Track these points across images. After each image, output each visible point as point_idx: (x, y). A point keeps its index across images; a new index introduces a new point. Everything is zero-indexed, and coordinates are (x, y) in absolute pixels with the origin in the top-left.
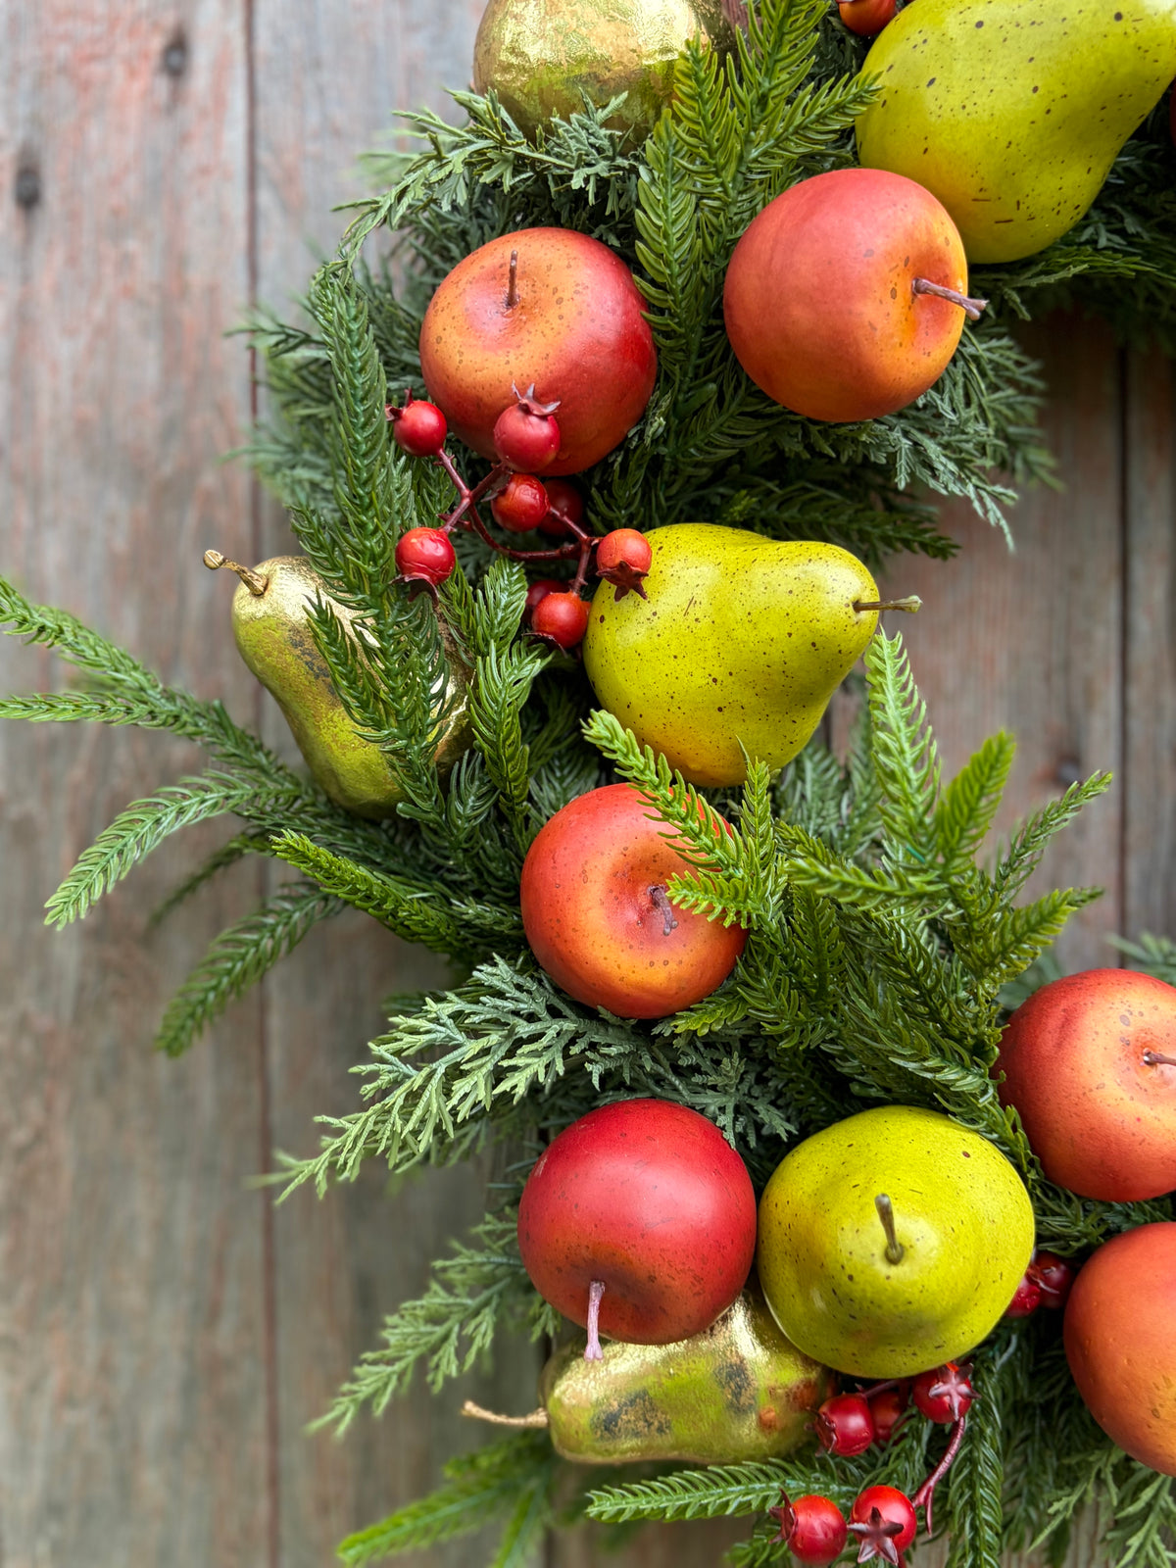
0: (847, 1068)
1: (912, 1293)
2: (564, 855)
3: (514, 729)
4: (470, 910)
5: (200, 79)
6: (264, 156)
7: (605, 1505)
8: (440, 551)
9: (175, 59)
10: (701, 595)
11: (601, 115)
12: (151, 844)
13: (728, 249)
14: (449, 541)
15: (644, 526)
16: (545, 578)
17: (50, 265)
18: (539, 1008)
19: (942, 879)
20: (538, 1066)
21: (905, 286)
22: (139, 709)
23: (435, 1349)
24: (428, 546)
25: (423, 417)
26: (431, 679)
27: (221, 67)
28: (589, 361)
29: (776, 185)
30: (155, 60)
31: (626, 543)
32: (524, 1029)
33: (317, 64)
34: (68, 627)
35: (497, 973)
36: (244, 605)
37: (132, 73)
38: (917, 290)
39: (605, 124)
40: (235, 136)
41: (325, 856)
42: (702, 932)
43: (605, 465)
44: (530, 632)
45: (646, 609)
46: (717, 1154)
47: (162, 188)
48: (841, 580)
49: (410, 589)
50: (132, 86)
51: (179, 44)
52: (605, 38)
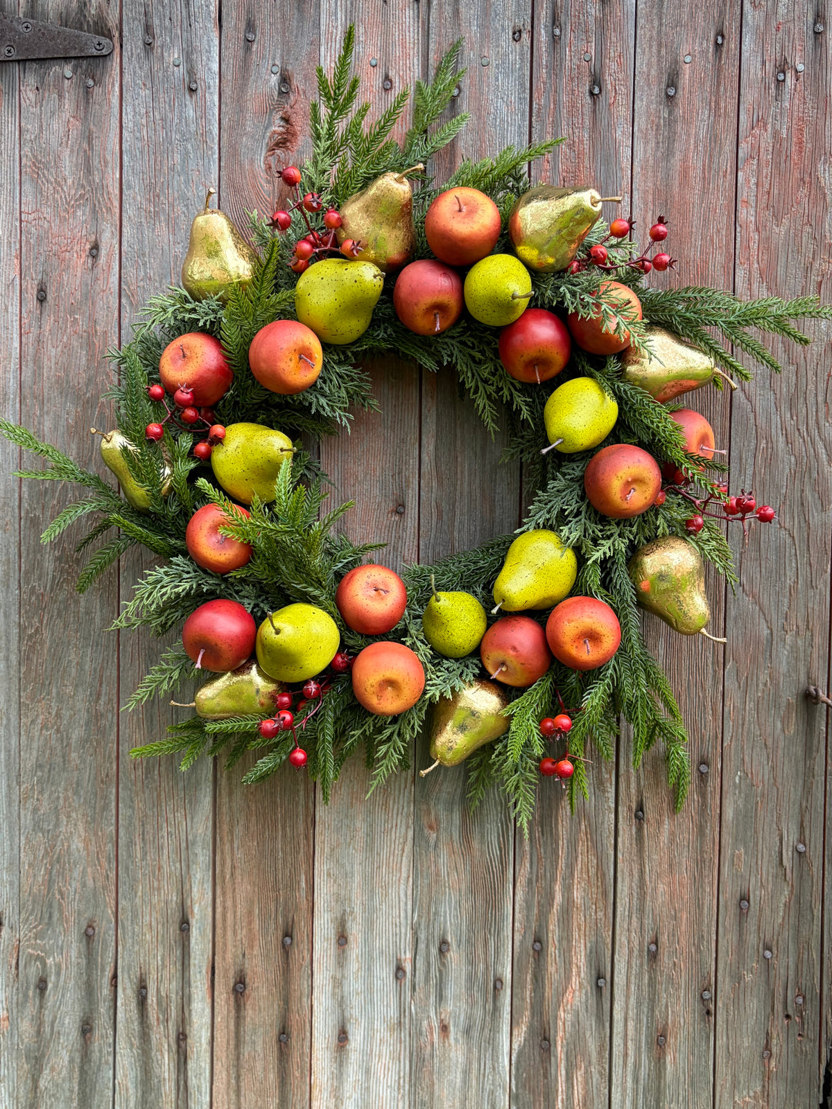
0: (289, 592)
1: (281, 642)
2: (196, 522)
3: (184, 483)
4: (173, 542)
5: (102, 260)
6: (123, 286)
7: (210, 727)
8: (158, 430)
9: (94, 251)
10: (240, 446)
11: (216, 297)
12: (74, 518)
13: (251, 340)
14: (161, 427)
15: (225, 425)
16: (198, 438)
17: (48, 323)
18: (191, 570)
19: (293, 527)
20: (187, 586)
21: (295, 357)
22: (72, 476)
23: (161, 682)
24: (155, 429)
25: (157, 390)
26: (160, 468)
27: (109, 255)
28: (206, 375)
29: (264, 323)
30: (87, 253)
31: (218, 429)
32: (185, 576)
33: (144, 255)
34: (50, 450)
35: (179, 559)
36: (105, 445)
37: (79, 257)
38: (300, 358)
39: (217, 300)
40: (115, 279)
41: (126, 522)
42: (237, 545)
43: (217, 403)
45: (225, 449)
46: (241, 613)
47: (89, 296)
48: (276, 442)
49: (150, 441)
50: (79, 261)
51: (96, 247)
52: (217, 274)
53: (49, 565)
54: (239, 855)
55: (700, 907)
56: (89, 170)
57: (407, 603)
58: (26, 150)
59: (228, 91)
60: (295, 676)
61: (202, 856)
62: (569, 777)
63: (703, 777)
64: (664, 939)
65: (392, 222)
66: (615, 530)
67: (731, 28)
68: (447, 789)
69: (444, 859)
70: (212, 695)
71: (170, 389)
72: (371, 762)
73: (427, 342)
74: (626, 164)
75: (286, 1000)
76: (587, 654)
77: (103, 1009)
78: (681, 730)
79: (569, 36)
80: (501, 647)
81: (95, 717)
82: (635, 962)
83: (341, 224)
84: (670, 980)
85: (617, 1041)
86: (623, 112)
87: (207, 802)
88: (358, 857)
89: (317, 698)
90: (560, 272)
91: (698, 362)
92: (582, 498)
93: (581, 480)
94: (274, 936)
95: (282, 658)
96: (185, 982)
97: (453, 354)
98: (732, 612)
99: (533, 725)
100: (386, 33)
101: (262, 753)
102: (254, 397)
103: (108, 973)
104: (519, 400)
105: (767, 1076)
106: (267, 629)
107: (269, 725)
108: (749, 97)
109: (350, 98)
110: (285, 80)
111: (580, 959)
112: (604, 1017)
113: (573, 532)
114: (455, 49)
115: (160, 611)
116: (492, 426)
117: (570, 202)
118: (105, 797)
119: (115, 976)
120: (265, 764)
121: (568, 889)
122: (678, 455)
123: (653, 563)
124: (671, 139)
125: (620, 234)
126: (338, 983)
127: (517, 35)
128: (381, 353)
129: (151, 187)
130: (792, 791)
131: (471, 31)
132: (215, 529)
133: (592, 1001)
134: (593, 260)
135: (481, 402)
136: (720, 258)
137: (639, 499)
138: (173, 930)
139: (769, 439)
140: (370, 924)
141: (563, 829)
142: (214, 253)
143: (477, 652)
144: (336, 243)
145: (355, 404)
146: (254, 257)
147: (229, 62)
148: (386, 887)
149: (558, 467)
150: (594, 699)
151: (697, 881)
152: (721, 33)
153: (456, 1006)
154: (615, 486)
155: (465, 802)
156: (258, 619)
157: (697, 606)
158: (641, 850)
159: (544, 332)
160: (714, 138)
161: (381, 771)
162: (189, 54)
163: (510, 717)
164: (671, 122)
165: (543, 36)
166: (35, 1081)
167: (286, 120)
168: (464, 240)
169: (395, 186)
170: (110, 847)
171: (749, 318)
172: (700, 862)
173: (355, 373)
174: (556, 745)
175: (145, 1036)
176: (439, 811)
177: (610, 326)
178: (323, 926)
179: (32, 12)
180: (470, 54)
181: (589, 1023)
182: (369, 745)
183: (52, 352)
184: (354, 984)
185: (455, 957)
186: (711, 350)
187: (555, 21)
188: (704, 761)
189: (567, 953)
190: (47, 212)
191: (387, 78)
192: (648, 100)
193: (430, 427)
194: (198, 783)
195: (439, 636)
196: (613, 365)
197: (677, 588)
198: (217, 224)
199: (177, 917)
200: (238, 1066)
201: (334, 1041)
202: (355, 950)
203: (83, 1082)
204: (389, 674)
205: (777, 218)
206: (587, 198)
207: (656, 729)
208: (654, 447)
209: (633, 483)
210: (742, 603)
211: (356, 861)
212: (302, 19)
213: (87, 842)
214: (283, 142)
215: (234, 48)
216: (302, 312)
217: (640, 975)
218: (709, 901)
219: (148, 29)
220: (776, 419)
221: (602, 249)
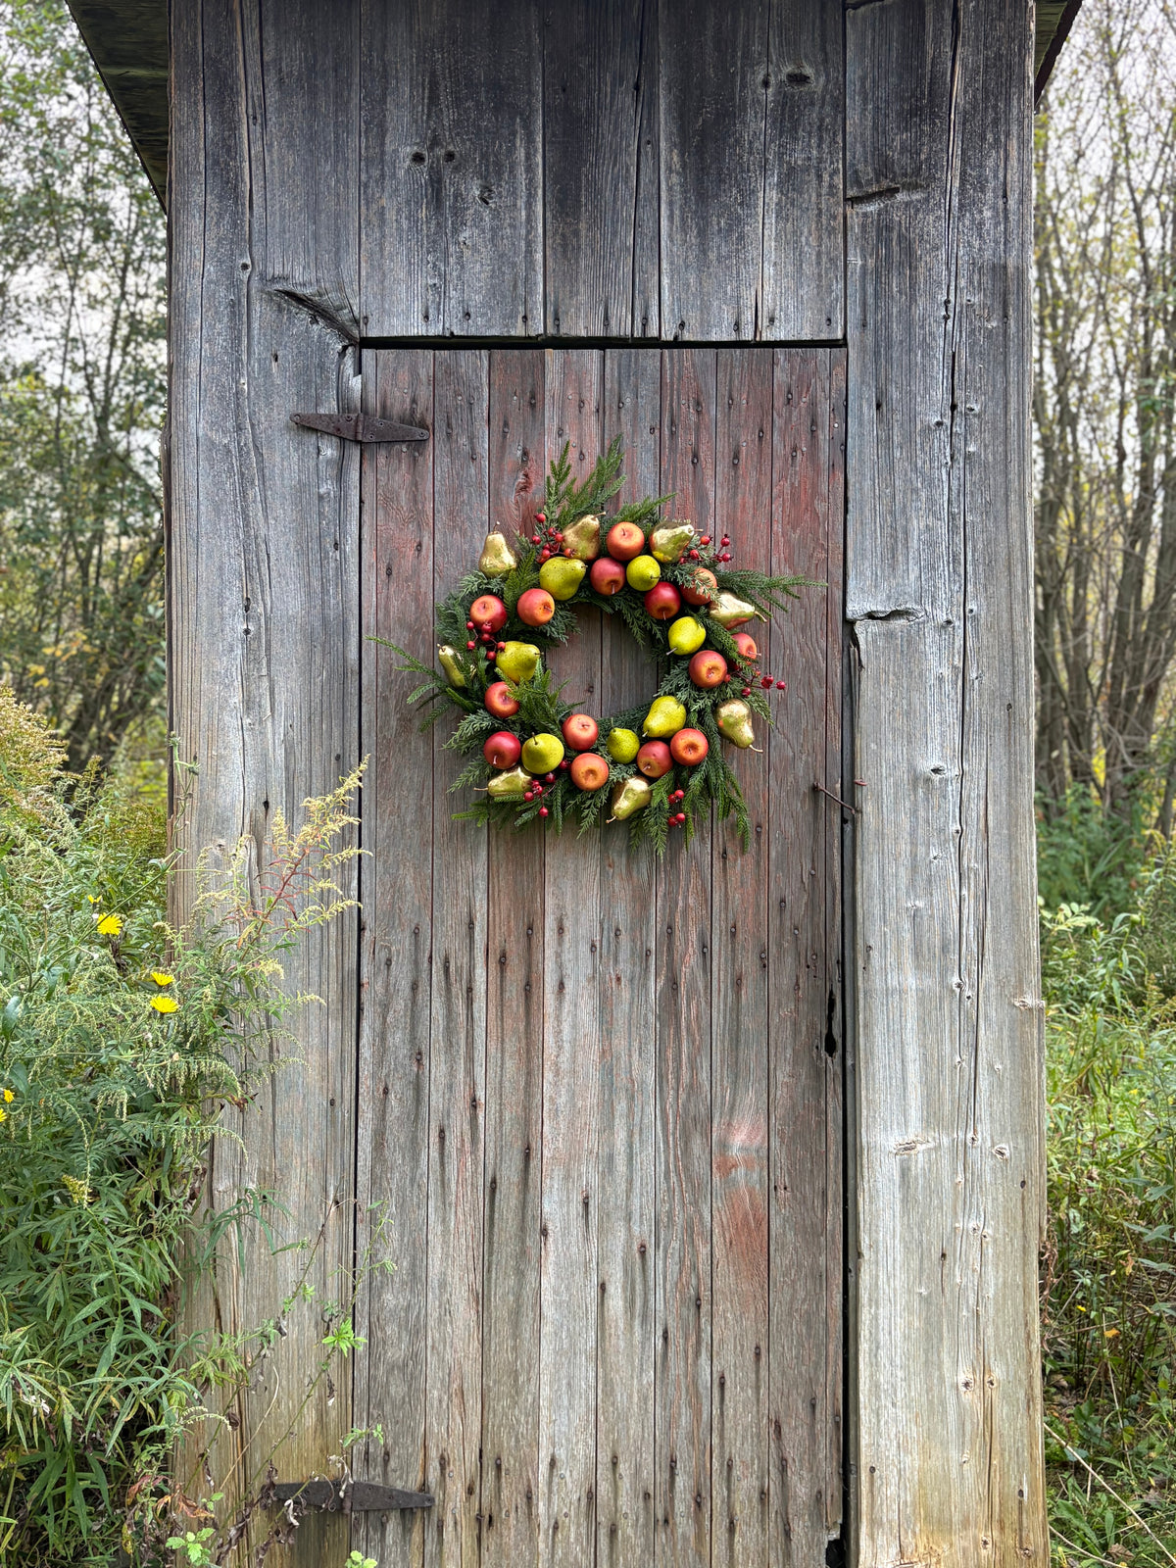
0: (537, 726)
2: (491, 692)
3: (484, 673)
4: (478, 703)
5: (423, 552)
6: (436, 567)
7: (496, 800)
8: (474, 645)
9: (419, 548)
10: (512, 652)
13: (519, 599)
15: (506, 641)
16: (489, 649)
17: (393, 587)
18: (488, 716)
20: (487, 723)
21: (542, 608)
23: (469, 777)
24: (471, 643)
25: (471, 624)
26: (471, 665)
27: (428, 550)
28: (495, 617)
29: (525, 590)
30: (415, 548)
31: (502, 644)
32: (486, 718)
33: (447, 549)
35: (482, 711)
36: (440, 653)
37: (410, 550)
38: (544, 608)
39: (500, 578)
40: (431, 563)
41: (451, 693)
42: (512, 703)
43: (501, 631)
44: (487, 658)
45: (505, 654)
46: (514, 738)
47: (416, 572)
48: (532, 650)
49: (469, 650)
50: (411, 553)
51: (420, 545)
52: (499, 565)
53: (394, 723)
54: (502, 884)
55: (758, 906)
56: (416, 502)
57: (597, 738)
58: (380, 491)
59: (493, 460)
60: (542, 769)
61: (482, 885)
62: (685, 822)
63: (758, 834)
64: (739, 925)
65: (590, 540)
66: (705, 694)
67: (767, 428)
68: (618, 842)
69: (617, 883)
70: (498, 784)
71: (478, 625)
72: (580, 820)
73: (607, 599)
74: (712, 501)
75: (529, 966)
76: (691, 756)
77: (425, 975)
78: (743, 803)
79: (681, 432)
80: (647, 755)
81: (421, 808)
82: (724, 938)
83: (564, 540)
84: (743, 947)
85: (715, 982)
86: (709, 472)
87: (484, 854)
88: (569, 883)
89: (551, 783)
90: (675, 564)
91: (748, 609)
92: (688, 678)
93: (687, 669)
94: (523, 929)
95: (538, 757)
96: (472, 958)
97: (621, 605)
98: (773, 744)
99: (664, 795)
100: (581, 429)
101: (525, 811)
102: (518, 628)
103: (427, 955)
104: (656, 629)
105: (797, 1000)
106: (531, 742)
107: (529, 794)
108: (778, 465)
109: (566, 474)
110: (525, 453)
111: (694, 937)
112: (707, 969)
113: (683, 695)
114: (619, 437)
115: (472, 738)
116: (641, 642)
117: (678, 531)
118: (426, 854)
119: (431, 957)
120: (526, 816)
121: (686, 898)
122: (735, 655)
123: (725, 711)
124: (736, 487)
125: (707, 543)
126: (558, 955)
127: (652, 430)
128: (581, 603)
129: (451, 513)
130: (809, 842)
131: (627, 429)
132: (503, 693)
133: (700, 961)
134: (691, 557)
135: (635, 629)
136: (763, 551)
137: (715, 678)
138: (464, 929)
139: (791, 649)
140: (577, 920)
141: (682, 867)
142: (498, 555)
143: (635, 761)
144: (561, 550)
145: (569, 630)
146: (517, 555)
147: (494, 444)
148: (584, 900)
149: (676, 663)
150: (695, 781)
151: (757, 892)
152: (761, 430)
153: (625, 967)
154: (704, 671)
155: (629, 847)
156: (522, 741)
157: (746, 733)
158: (725, 875)
159: (667, 593)
160: (759, 486)
161: (585, 824)
162: (471, 439)
163: (651, 792)
164: (736, 477)
165: (666, 432)
166: (385, 1019)
167: (526, 476)
168: (627, 549)
169: (591, 521)
170: (429, 882)
171: (771, 586)
172: (758, 881)
173: (569, 614)
174: (676, 806)
175: (448, 990)
176: (614, 856)
177: (700, 591)
178: (550, 923)
179: (384, 416)
180: (627, 441)
181: (699, 973)
182: (578, 810)
183: (395, 603)
184: (567, 956)
185: (624, 938)
186: (753, 603)
187: (672, 423)
188: (759, 826)
189: (686, 933)
190: (392, 525)
191: (581, 453)
192: (723, 467)
193: (607, 643)
194: (479, 843)
195: (615, 750)
196: (703, 610)
197: (736, 723)
198: (498, 539)
199: (467, 920)
200: (502, 1006)
201: (556, 988)
202: (567, 937)
203: (413, 1017)
204: (591, 767)
205: (794, 530)
206: (687, 529)
207: (729, 803)
208: (723, 652)
209: (711, 670)
210: (778, 739)
211: (568, 886)
212: (534, 421)
213: (415, 879)
214: (525, 488)
215: (496, 437)
216: (543, 584)
217: (726, 946)
218: (763, 903)
219: (449, 425)
220: (794, 638)
221: (696, 552)
